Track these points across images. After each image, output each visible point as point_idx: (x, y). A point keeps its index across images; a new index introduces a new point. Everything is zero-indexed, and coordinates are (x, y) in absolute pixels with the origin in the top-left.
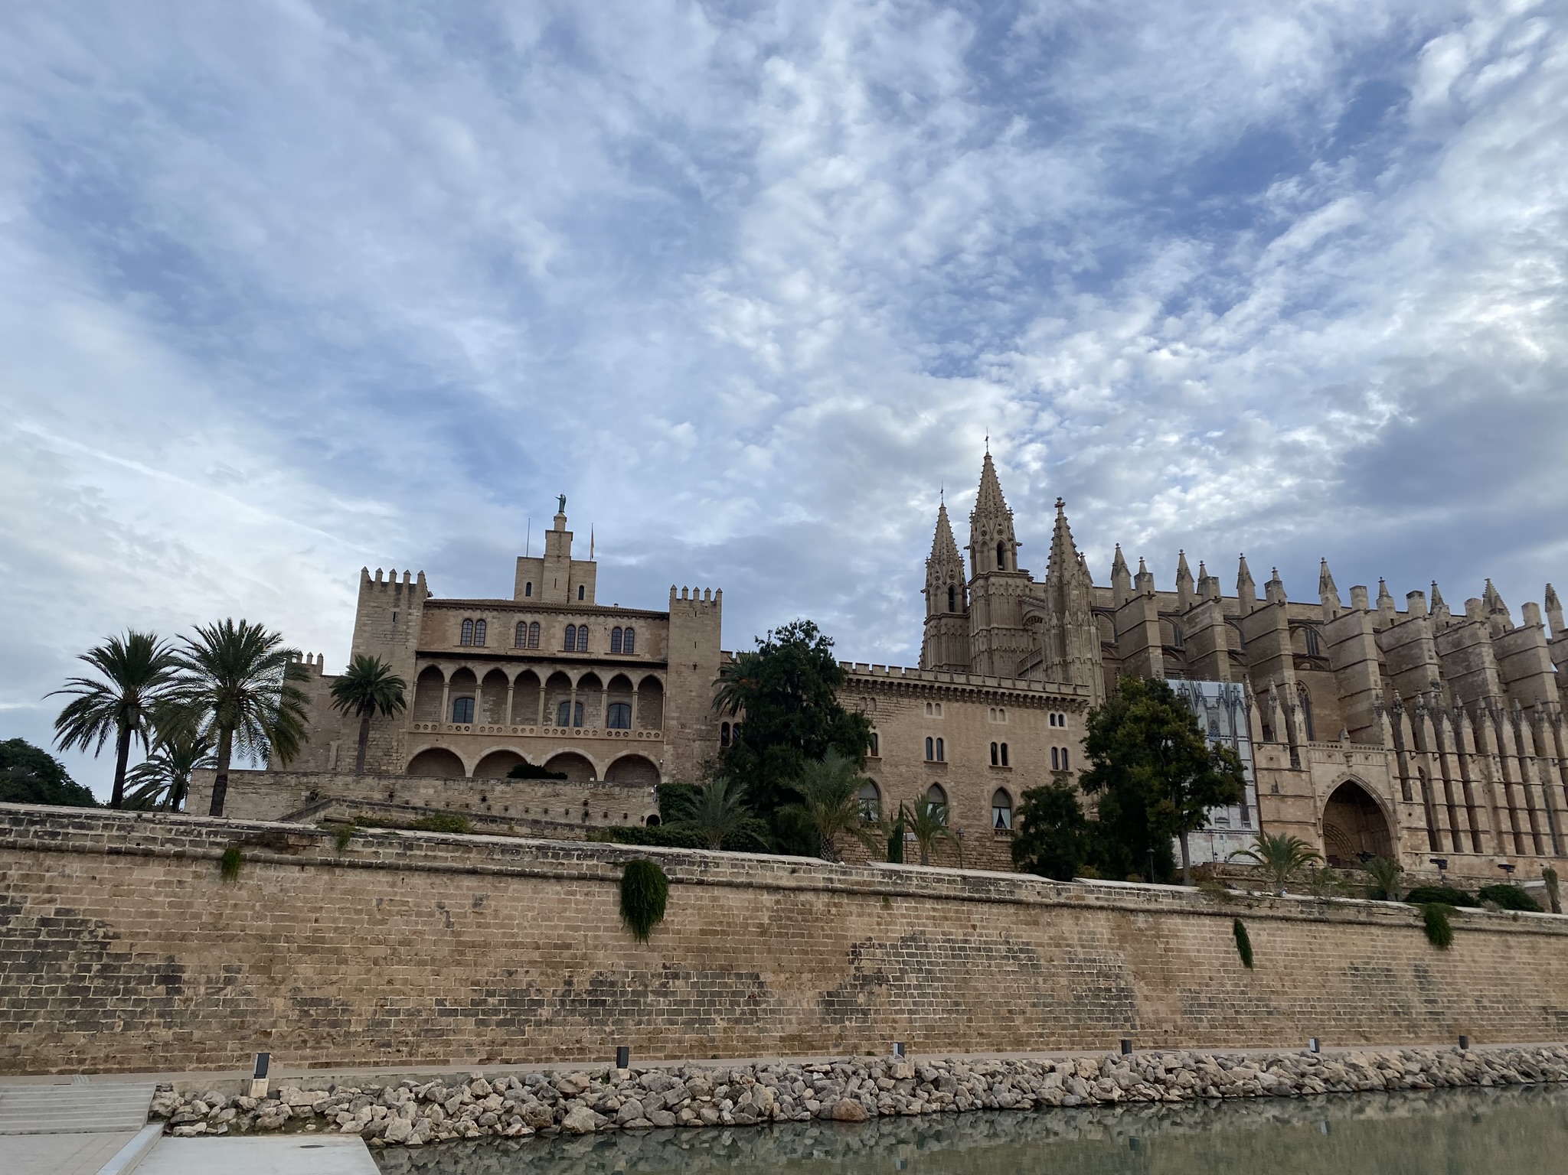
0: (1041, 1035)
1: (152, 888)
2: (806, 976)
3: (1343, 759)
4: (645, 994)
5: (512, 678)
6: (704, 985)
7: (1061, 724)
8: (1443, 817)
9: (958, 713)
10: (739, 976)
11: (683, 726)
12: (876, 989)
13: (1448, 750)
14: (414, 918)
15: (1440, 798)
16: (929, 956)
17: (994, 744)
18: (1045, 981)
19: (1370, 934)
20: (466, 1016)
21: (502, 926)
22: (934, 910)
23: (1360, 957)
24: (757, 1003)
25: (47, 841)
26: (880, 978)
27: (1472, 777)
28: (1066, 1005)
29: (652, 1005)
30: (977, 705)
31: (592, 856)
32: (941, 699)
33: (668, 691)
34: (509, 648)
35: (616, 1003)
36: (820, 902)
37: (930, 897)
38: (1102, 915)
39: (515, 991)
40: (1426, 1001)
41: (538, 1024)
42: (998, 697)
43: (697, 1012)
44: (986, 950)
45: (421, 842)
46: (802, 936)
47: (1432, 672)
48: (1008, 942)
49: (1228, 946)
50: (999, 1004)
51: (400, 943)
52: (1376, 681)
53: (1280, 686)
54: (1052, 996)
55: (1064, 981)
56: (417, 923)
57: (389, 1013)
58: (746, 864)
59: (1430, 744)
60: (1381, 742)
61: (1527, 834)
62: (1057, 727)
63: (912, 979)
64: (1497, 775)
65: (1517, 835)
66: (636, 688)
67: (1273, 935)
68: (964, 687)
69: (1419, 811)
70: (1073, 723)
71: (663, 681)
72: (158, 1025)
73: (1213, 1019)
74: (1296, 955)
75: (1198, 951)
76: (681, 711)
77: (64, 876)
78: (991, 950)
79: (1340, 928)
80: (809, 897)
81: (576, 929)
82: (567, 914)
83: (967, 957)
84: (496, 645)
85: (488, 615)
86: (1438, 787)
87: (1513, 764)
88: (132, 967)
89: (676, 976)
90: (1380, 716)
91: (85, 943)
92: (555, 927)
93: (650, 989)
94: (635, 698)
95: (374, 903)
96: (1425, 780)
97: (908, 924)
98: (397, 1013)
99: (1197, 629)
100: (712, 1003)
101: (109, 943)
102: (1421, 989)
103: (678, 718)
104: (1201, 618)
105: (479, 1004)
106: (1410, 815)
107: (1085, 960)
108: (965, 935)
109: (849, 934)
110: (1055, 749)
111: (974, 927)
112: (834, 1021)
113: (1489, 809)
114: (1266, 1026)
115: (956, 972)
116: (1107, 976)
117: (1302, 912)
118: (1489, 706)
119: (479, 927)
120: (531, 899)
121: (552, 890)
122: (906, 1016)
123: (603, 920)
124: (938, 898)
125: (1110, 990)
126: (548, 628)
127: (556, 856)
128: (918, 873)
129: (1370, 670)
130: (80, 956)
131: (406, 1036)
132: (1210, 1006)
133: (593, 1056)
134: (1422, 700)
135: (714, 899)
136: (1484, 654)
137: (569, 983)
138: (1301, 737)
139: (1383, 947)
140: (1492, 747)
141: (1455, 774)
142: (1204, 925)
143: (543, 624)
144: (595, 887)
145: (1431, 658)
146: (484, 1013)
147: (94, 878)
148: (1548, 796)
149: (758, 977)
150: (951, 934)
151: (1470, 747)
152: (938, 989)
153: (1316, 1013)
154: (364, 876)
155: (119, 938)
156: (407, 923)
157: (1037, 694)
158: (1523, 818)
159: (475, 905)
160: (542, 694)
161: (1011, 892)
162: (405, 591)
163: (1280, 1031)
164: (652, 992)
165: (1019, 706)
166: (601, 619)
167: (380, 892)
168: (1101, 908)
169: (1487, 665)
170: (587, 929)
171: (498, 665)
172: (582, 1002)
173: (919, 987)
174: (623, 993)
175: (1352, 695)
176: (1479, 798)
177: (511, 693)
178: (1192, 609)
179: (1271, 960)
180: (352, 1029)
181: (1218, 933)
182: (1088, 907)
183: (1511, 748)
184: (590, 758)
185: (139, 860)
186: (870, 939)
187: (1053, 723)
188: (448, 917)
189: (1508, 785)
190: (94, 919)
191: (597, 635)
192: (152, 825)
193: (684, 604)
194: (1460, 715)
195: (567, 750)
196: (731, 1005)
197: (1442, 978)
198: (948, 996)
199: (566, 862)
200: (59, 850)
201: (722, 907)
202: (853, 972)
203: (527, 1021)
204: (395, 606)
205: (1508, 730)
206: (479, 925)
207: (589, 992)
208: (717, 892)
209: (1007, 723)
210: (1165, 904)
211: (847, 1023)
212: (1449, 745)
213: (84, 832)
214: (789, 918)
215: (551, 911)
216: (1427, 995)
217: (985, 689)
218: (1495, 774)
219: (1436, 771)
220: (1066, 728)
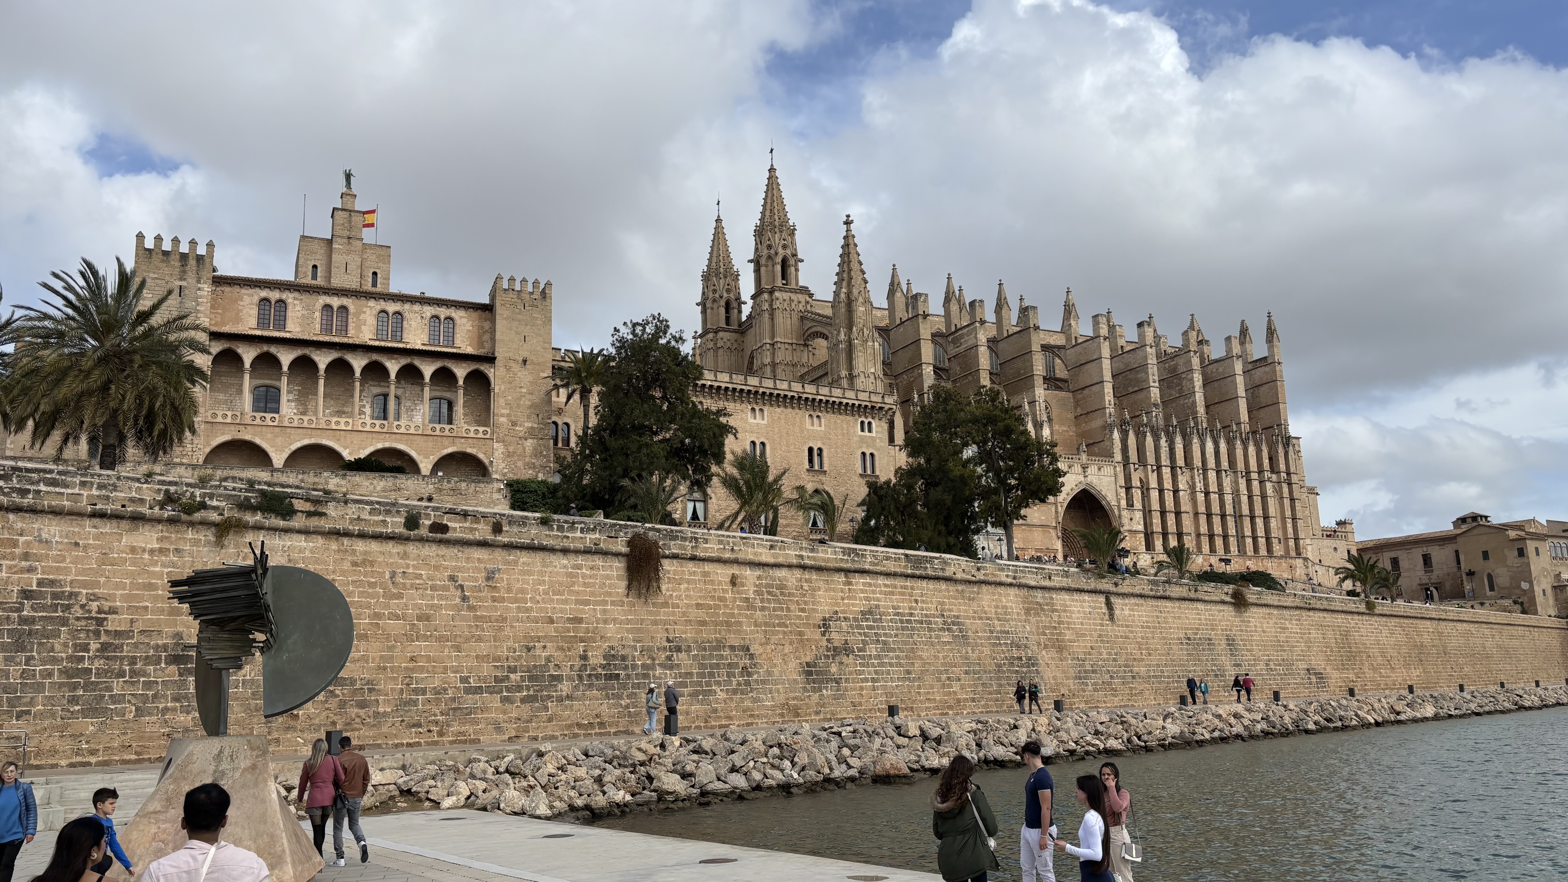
0: (973, 700)
1: (146, 556)
2: (787, 649)
3: (1080, 470)
4: (652, 667)
5: (322, 366)
6: (703, 657)
7: (870, 431)
8: (1156, 520)
9: (779, 418)
10: (732, 648)
11: (514, 424)
12: (845, 659)
13: (1163, 463)
14: (429, 592)
15: (1155, 506)
16: (883, 628)
17: (811, 450)
18: (973, 650)
19: (1197, 609)
20: (491, 693)
21: (516, 600)
22: (886, 586)
23: (1192, 629)
24: (749, 674)
25: (16, 499)
26: (847, 649)
27: (1181, 487)
28: (990, 672)
29: (660, 678)
30: (797, 411)
31: (594, 530)
32: (764, 404)
33: (498, 386)
34: (314, 333)
35: (628, 676)
36: (791, 578)
37: (881, 573)
38: (1012, 591)
39: (535, 666)
40: (1234, 665)
41: (560, 699)
42: (816, 404)
43: (700, 684)
44: (926, 622)
45: (429, 511)
46: (782, 609)
47: (1155, 393)
48: (943, 615)
49: (1102, 619)
50: (941, 673)
51: (419, 618)
52: (1110, 401)
53: (1032, 403)
54: (979, 664)
55: (987, 651)
56: (433, 597)
57: (416, 691)
58: (731, 540)
59: (1151, 459)
60: (1111, 455)
61: (1218, 535)
62: (867, 433)
63: (872, 649)
64: (1199, 486)
65: (1211, 537)
66: (461, 382)
67: (1133, 610)
68: (786, 393)
69: (1138, 515)
70: (880, 429)
71: (491, 376)
72: (174, 709)
73: (1095, 684)
74: (1149, 627)
75: (1082, 624)
76: (511, 408)
77: (40, 541)
78: (930, 623)
79: (1177, 604)
80: (782, 573)
81: (587, 603)
82: (576, 588)
83: (913, 629)
84: (298, 329)
85: (289, 297)
86: (1154, 495)
87: (1212, 475)
88: (136, 645)
89: (679, 649)
90: (1112, 432)
91: (78, 619)
92: (566, 602)
93: (657, 662)
94: (461, 392)
95: (387, 576)
96: (1145, 489)
97: (867, 598)
98: (424, 691)
99: (962, 349)
100: (712, 675)
101: (106, 619)
102: (1231, 655)
103: (508, 415)
104: (967, 338)
105: (502, 681)
106: (1131, 519)
107: (1002, 632)
108: (910, 608)
109: (820, 608)
110: (864, 454)
111: (916, 601)
112: (814, 690)
113: (1191, 515)
114: (1131, 689)
115: (906, 643)
116: (1018, 647)
117: (1152, 590)
118: (1196, 424)
119: (494, 601)
120: (541, 573)
121: (560, 563)
122: (870, 684)
123: (610, 594)
124: (887, 575)
125: (1020, 659)
126: (358, 314)
127: (560, 528)
128: (871, 551)
129: (1106, 391)
130: (74, 633)
131: (435, 715)
132: (1094, 672)
133: (613, 730)
134: (1145, 419)
135: (706, 574)
136: (1196, 379)
137: (584, 657)
139: (1206, 619)
140: (1197, 462)
141: (1168, 484)
142: (1084, 601)
143: (352, 309)
144: (599, 561)
145: (1154, 382)
146: (508, 689)
147: (77, 544)
148: (1237, 503)
149: (748, 649)
150: (899, 608)
151: (1180, 462)
152: (892, 658)
153: (1164, 677)
154: (374, 546)
155: (117, 613)
156: (422, 597)
157: (851, 402)
158: (1217, 520)
159: (488, 579)
160: (357, 384)
161: (943, 570)
162: (192, 262)
163: (1141, 693)
164: (659, 665)
165: (834, 413)
166: (417, 307)
167: (392, 564)
168: (1011, 585)
169: (1197, 389)
170: (596, 603)
171: (306, 351)
172: (598, 677)
173: (878, 657)
174: (634, 667)
175: (1088, 413)
176: (1185, 506)
177: (322, 382)
178: (957, 330)
179: (1132, 632)
180: (381, 710)
181: (1095, 608)
182: (1001, 584)
183: (1211, 463)
184: (413, 454)
185: (125, 524)
186: (836, 612)
187: (862, 430)
188: (463, 591)
189: (1207, 494)
190: (84, 591)
191: (413, 323)
192: (137, 485)
193: (511, 294)
194: (1174, 433)
195: (387, 445)
196: (728, 676)
197: (1245, 645)
198: (900, 665)
199: (570, 535)
200: (33, 511)
201: (712, 582)
202: (825, 643)
203: (550, 697)
204: (181, 279)
205: (1210, 446)
206: (494, 599)
207: (603, 667)
208: (708, 567)
209: (823, 428)
210: (1057, 581)
211: (824, 691)
212: (1165, 460)
213: (57, 490)
214: (769, 593)
215: (561, 584)
216: (1235, 660)
217: (805, 396)
218: (1198, 485)
219: (1153, 483)
220: (874, 434)
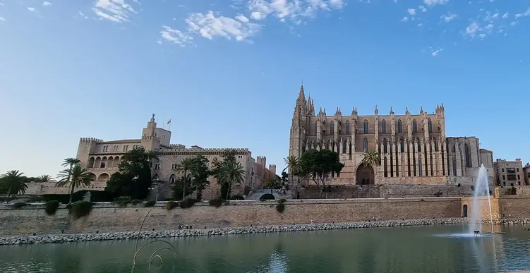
8: (389, 168)
13: (393, 152)
15: (389, 164)
27: (399, 158)
53: (350, 139)
59: (388, 151)
61: (412, 171)
65: (409, 172)
69: (382, 168)
86: (389, 161)
87: (411, 154)
90: (375, 145)
96: (385, 160)
136: (409, 127)
138: (353, 152)
151: (399, 150)
158: (412, 167)
169: (409, 130)
176: (400, 163)
189: (409, 159)
218: (406, 157)
219: (389, 158)
